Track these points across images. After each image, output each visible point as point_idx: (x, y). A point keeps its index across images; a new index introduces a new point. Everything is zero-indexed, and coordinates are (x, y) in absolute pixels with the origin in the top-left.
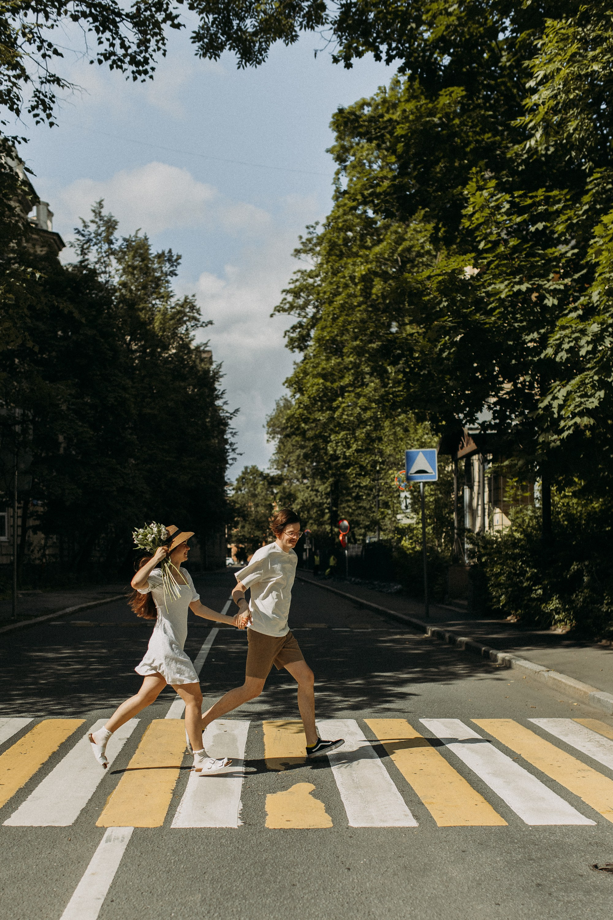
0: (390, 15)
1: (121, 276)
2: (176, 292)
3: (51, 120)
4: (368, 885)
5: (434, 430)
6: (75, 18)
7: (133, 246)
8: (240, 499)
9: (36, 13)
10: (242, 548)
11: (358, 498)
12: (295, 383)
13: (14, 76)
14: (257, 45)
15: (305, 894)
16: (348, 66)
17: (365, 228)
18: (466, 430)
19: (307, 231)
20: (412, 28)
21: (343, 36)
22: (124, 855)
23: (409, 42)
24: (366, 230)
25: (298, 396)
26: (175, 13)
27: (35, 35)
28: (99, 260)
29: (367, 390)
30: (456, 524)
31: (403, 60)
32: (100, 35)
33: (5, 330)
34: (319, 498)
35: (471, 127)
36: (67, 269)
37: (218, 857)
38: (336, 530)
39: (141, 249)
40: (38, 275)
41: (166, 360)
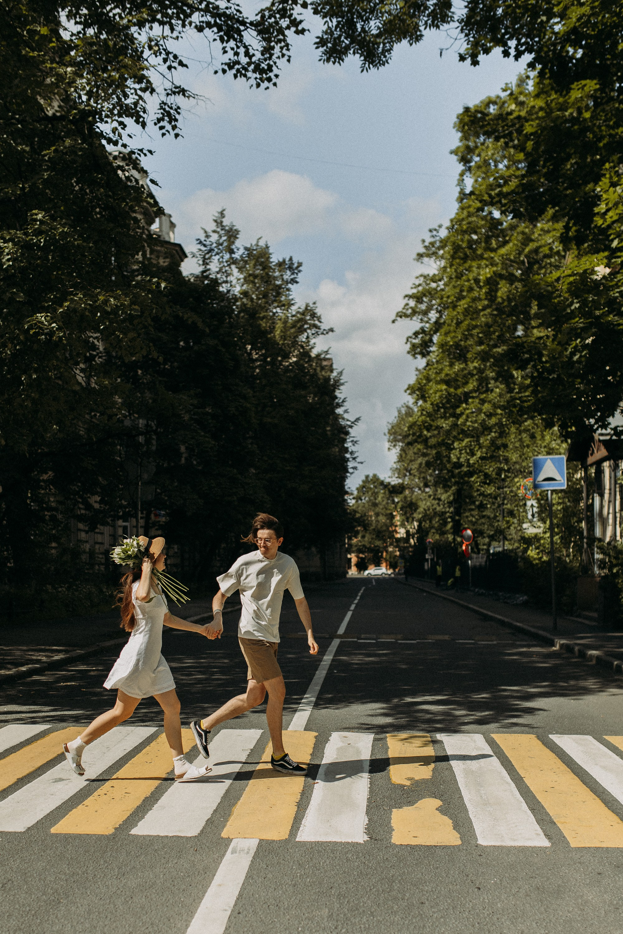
0: (519, 9)
1: (242, 285)
2: (297, 300)
3: (177, 131)
4: (499, 905)
5: (563, 436)
6: (200, 29)
7: (255, 255)
8: (360, 508)
9: (162, 26)
10: (362, 558)
11: (482, 507)
12: (417, 390)
13: (141, 89)
14: (381, 46)
15: (434, 912)
16: (475, 63)
17: (490, 229)
18: (596, 436)
19: (430, 234)
20: (542, 21)
21: (470, 34)
22: (250, 867)
23: (539, 36)
24: (491, 232)
25: (420, 402)
26: (299, 18)
27: (161, 47)
28: (221, 269)
29: (491, 396)
30: (585, 533)
31: (533, 55)
32: (225, 44)
33: (130, 342)
34: (442, 506)
35: (604, 121)
36: (189, 280)
37: (344, 872)
38: (459, 539)
39: (262, 257)
40: (163, 285)
41: (286, 369)
